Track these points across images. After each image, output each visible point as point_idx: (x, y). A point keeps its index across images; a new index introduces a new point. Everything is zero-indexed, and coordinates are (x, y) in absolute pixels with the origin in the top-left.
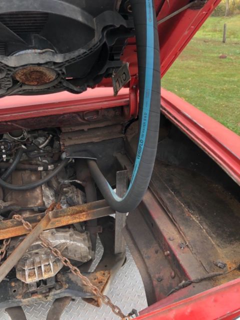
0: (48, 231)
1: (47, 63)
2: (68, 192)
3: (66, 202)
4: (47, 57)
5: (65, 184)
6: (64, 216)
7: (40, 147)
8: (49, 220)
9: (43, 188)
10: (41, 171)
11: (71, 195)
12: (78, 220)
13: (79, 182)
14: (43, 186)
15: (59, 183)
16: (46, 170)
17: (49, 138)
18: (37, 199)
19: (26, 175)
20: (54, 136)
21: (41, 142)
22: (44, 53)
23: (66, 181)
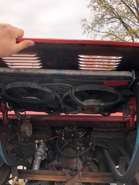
0: (78, 183)
1: (97, 105)
2: (90, 165)
3: (88, 170)
4: (98, 104)
5: (89, 160)
6: (88, 177)
7: (80, 137)
8: (79, 177)
9: (78, 159)
10: (78, 149)
11: (91, 167)
12: (95, 182)
13: (96, 160)
14: (78, 157)
15: (86, 159)
16: (80, 149)
17: (85, 133)
18: (74, 164)
19: (71, 150)
20: (87, 132)
21: (80, 134)
22: (97, 101)
23: (90, 158)
